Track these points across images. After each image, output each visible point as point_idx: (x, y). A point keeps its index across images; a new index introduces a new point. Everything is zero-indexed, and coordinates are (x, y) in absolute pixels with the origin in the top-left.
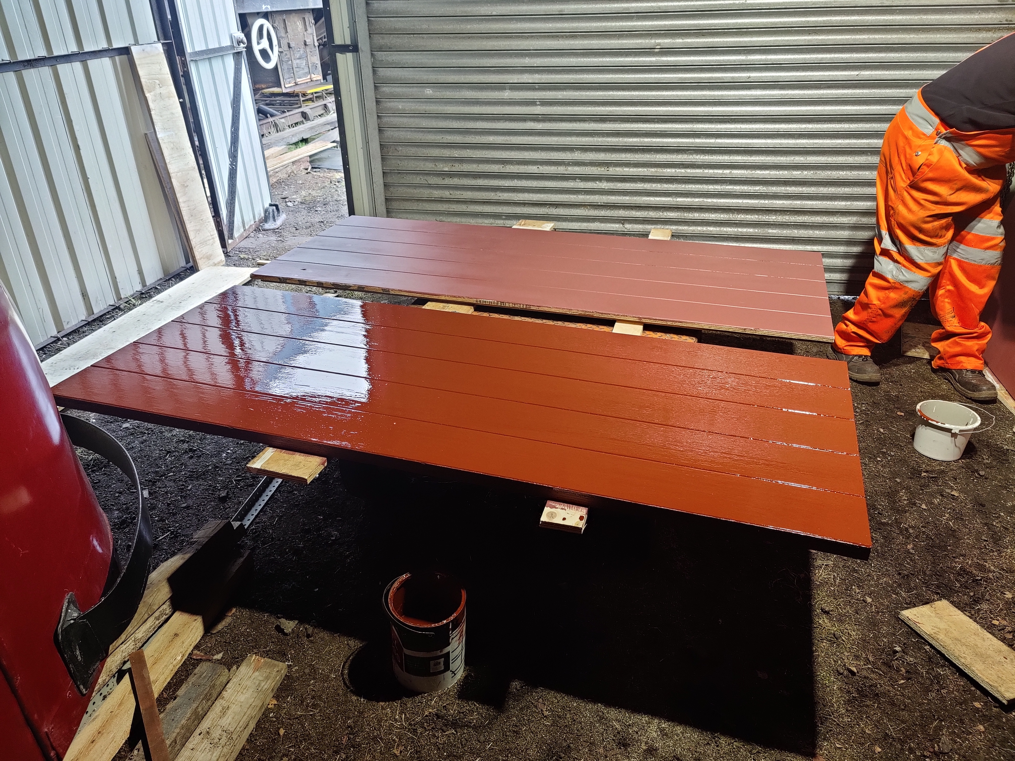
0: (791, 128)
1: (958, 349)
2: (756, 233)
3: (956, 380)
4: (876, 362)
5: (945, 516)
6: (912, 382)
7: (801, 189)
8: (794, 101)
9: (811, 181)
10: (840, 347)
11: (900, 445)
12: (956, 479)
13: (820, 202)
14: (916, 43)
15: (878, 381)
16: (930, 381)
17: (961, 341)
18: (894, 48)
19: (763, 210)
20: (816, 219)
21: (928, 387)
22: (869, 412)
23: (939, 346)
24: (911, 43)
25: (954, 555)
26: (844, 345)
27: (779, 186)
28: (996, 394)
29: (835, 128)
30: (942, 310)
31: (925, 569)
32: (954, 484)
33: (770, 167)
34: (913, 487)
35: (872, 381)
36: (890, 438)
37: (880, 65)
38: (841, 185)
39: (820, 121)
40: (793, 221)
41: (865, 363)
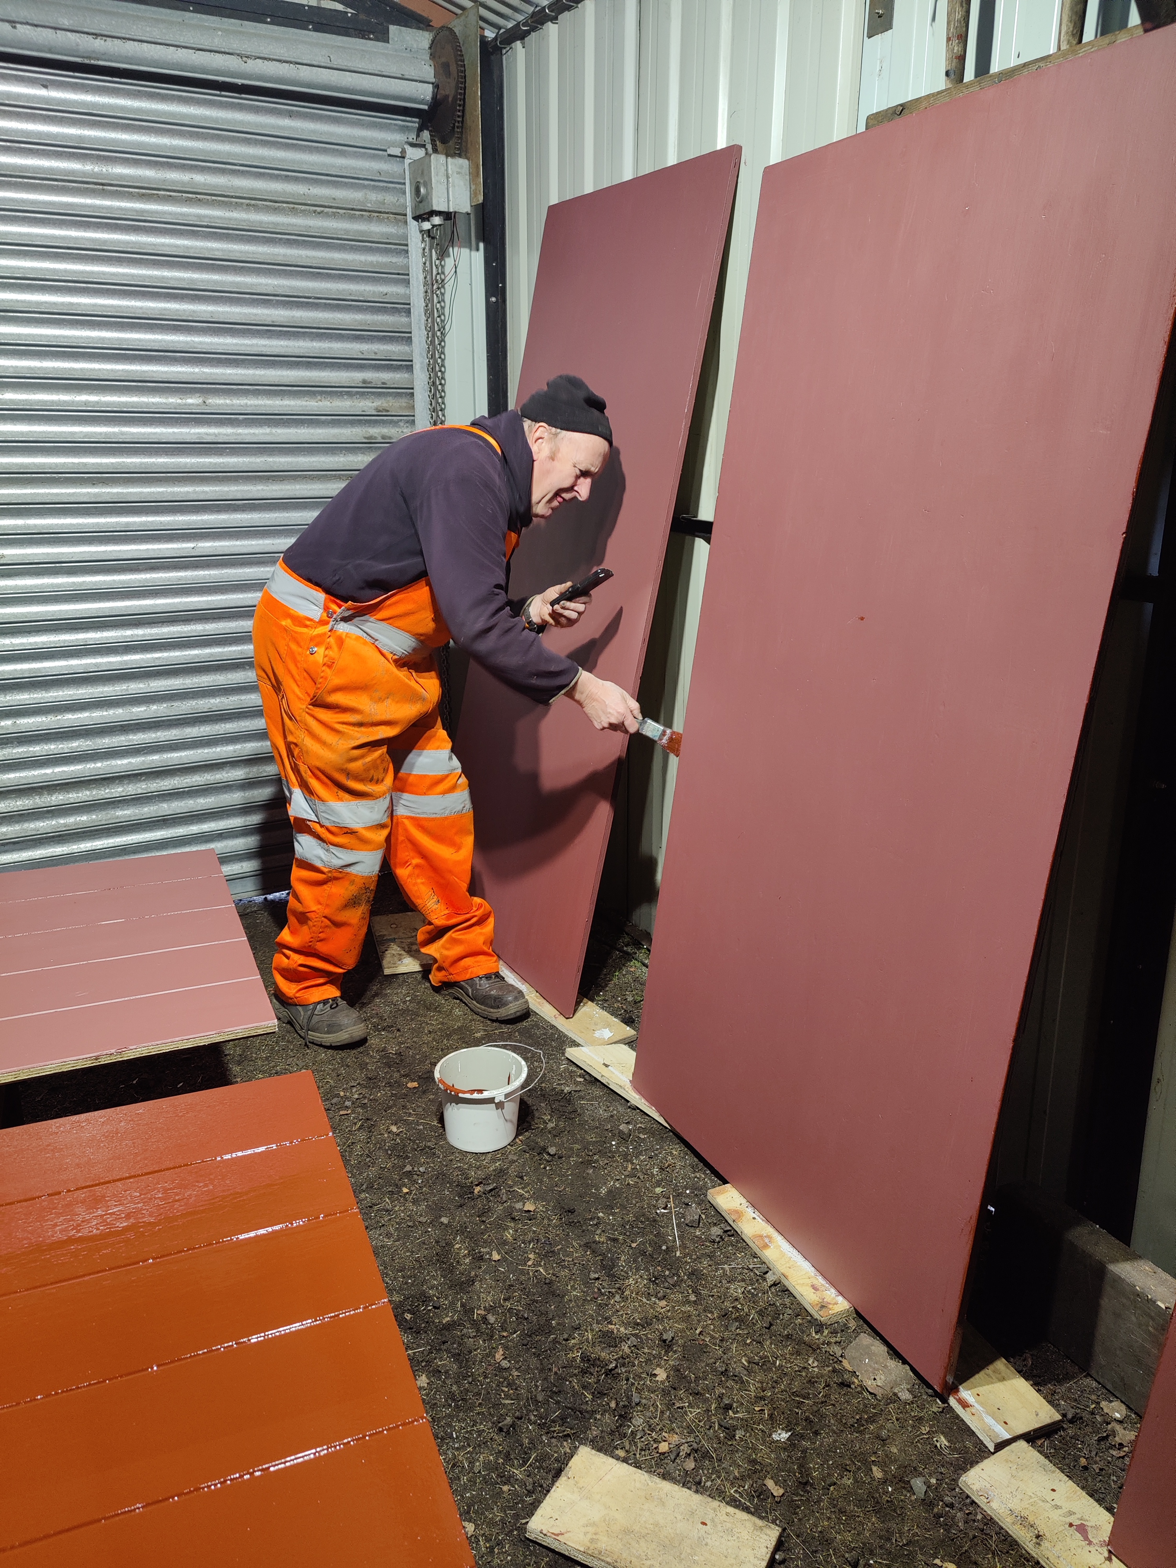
0: (107, 638)
1: (457, 950)
2: (93, 821)
3: (470, 997)
4: (351, 1004)
5: (529, 1259)
6: (412, 1020)
7: (154, 735)
8: (100, 593)
9: (168, 720)
10: (289, 996)
11: (429, 1147)
12: (522, 1178)
13: (192, 752)
14: (269, 497)
15: (363, 1036)
16: (436, 1008)
17: (459, 935)
18: (238, 506)
19: (95, 779)
20: (194, 780)
21: (436, 1020)
22: (366, 1101)
23: (432, 950)
24: (261, 497)
25: (566, 1336)
26: (295, 991)
27: (115, 736)
28: (527, 1002)
29: (182, 632)
30: (418, 898)
31: (534, 1393)
32: (523, 1188)
33: (89, 705)
34: (470, 1222)
35: (354, 1040)
36: (410, 1140)
37: (225, 532)
38: (217, 719)
39: (154, 623)
40: (156, 790)
41: (337, 1012)
